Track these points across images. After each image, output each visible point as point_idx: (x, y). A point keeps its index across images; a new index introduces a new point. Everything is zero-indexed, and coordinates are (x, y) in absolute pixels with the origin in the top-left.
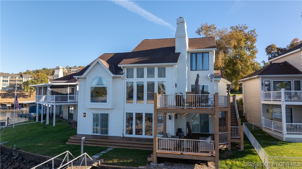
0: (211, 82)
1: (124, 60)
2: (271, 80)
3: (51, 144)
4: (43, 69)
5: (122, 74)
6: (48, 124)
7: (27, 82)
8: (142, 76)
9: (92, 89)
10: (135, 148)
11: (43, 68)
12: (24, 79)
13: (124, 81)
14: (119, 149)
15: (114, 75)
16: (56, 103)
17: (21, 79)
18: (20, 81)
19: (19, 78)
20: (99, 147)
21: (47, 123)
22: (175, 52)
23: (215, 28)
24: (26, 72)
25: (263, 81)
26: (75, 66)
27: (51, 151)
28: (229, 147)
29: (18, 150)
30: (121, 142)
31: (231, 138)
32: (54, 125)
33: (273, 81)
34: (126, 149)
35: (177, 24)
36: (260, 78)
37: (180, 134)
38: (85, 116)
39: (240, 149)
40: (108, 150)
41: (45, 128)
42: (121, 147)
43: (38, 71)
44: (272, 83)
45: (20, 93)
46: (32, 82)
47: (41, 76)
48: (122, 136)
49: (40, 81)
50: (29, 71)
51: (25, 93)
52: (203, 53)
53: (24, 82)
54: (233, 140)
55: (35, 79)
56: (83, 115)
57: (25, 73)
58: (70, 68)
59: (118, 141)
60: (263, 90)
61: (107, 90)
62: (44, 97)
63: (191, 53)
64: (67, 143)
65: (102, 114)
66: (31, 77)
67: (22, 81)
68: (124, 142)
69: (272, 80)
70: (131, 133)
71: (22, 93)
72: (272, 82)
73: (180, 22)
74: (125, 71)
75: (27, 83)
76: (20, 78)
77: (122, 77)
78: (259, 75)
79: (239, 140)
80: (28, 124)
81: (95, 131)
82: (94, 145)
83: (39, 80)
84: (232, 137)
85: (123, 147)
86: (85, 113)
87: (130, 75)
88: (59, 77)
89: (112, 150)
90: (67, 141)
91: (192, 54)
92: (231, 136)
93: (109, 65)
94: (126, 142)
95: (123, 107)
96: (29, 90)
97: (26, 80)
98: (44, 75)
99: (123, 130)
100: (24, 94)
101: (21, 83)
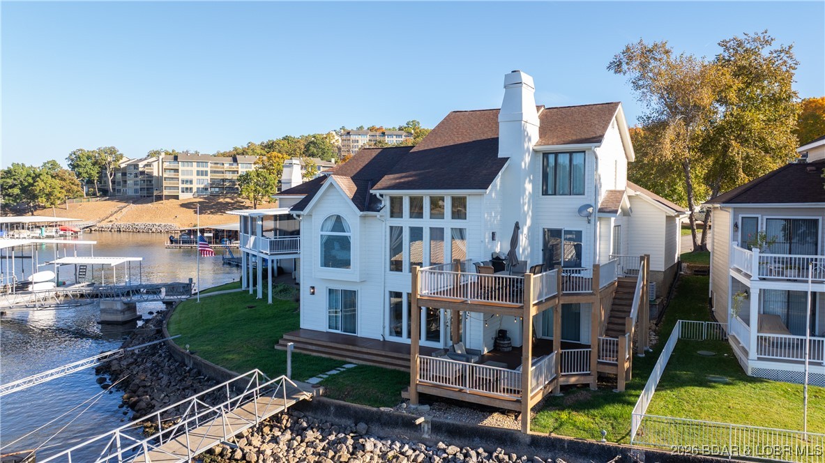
0: (589, 223)
1: (386, 177)
2: (759, 216)
3: (248, 346)
4: (284, 139)
5: (379, 211)
6: (261, 297)
7: (247, 174)
8: (420, 215)
9: (324, 240)
10: (397, 368)
11: (284, 136)
12: (242, 168)
13: (384, 223)
14: (366, 366)
15: (362, 213)
16: (271, 255)
17: (234, 167)
18: (234, 172)
19: (230, 164)
20: (332, 359)
21: (260, 295)
22: (499, 157)
23: (667, 52)
24: (246, 146)
25: (738, 219)
26: (361, 127)
27: (243, 362)
28: (592, 382)
29: (193, 356)
30: (375, 352)
31: (599, 363)
32: (270, 301)
33: (765, 217)
34: (379, 368)
35: (505, 87)
36: (730, 210)
37: (502, 342)
38: (313, 293)
39: (617, 388)
40: (344, 368)
41: (251, 308)
42: (371, 364)
43: (273, 143)
44: (762, 224)
45: (233, 201)
46: (258, 174)
47: (277, 159)
48: (382, 340)
49: (275, 172)
50: (252, 144)
51: (243, 200)
52: (571, 153)
53: (240, 176)
54: (601, 366)
55: (264, 168)
56: (309, 291)
57: (244, 153)
58: (348, 133)
59: (369, 351)
60: (737, 241)
61: (352, 241)
62: (252, 239)
63: (544, 154)
64: (276, 347)
65: (345, 290)
66: (255, 164)
67: (238, 171)
68: (379, 353)
69: (762, 216)
70: (399, 334)
71: (237, 202)
72: (762, 220)
73: (513, 84)
74: (386, 203)
75: (245, 179)
76: (232, 164)
77: (378, 216)
78: (724, 203)
79: (615, 368)
80: (225, 294)
81: (332, 323)
82: (324, 355)
83: (273, 169)
84: (601, 360)
85: (375, 364)
86: (313, 288)
87: (396, 211)
88: (293, 185)
89: (355, 367)
90: (277, 342)
91: (546, 155)
92: (599, 358)
93: (355, 188)
94: (383, 354)
95: (383, 280)
96: (252, 195)
97: (245, 170)
98: (285, 156)
99: (384, 328)
100: (242, 202)
101: (235, 177)
